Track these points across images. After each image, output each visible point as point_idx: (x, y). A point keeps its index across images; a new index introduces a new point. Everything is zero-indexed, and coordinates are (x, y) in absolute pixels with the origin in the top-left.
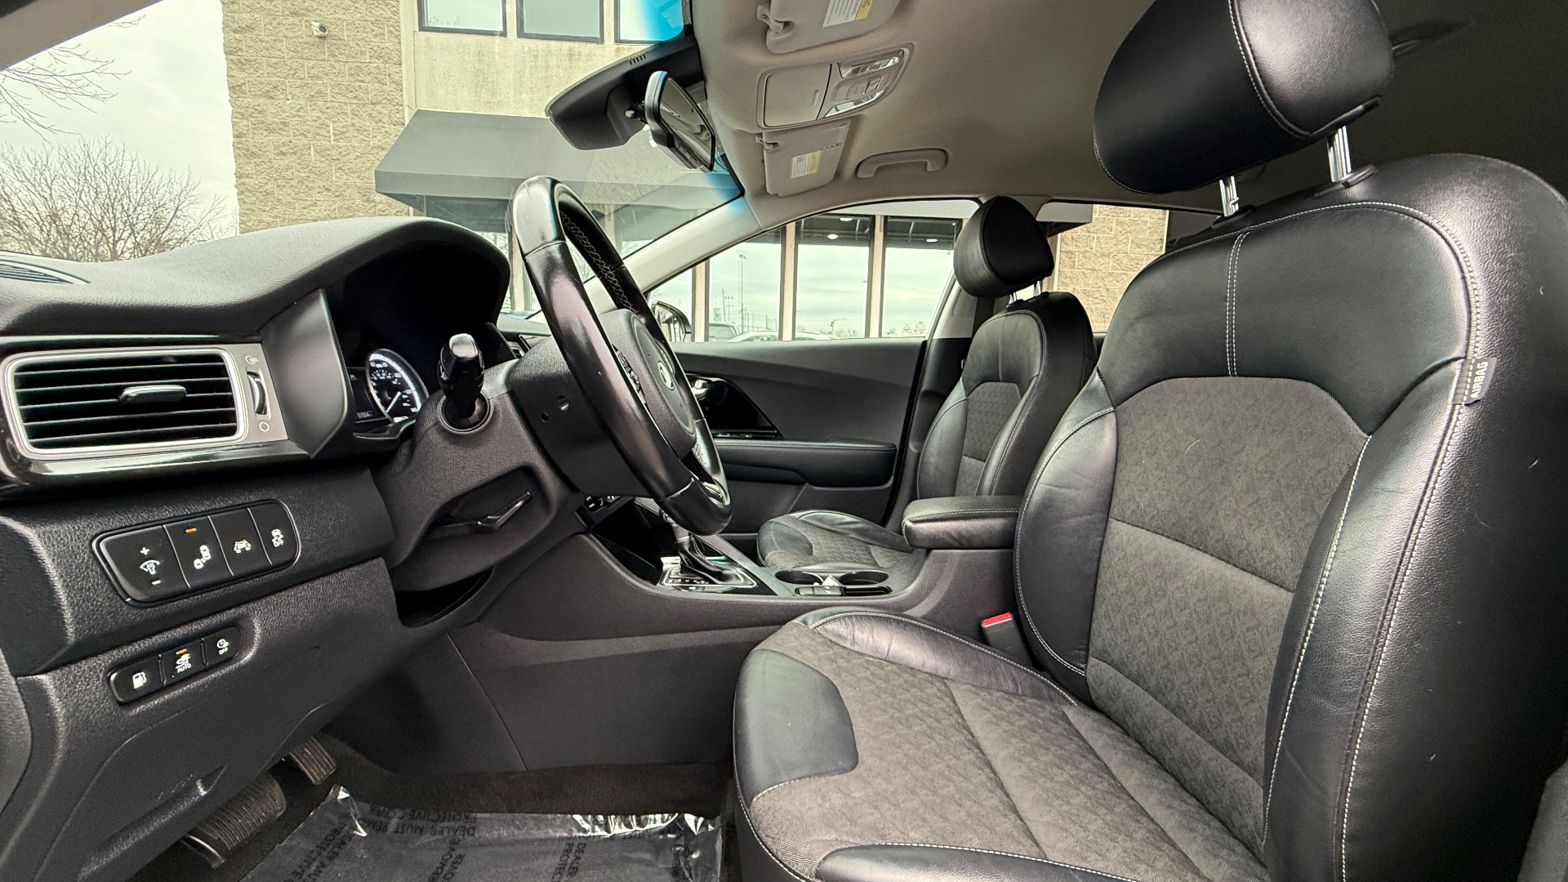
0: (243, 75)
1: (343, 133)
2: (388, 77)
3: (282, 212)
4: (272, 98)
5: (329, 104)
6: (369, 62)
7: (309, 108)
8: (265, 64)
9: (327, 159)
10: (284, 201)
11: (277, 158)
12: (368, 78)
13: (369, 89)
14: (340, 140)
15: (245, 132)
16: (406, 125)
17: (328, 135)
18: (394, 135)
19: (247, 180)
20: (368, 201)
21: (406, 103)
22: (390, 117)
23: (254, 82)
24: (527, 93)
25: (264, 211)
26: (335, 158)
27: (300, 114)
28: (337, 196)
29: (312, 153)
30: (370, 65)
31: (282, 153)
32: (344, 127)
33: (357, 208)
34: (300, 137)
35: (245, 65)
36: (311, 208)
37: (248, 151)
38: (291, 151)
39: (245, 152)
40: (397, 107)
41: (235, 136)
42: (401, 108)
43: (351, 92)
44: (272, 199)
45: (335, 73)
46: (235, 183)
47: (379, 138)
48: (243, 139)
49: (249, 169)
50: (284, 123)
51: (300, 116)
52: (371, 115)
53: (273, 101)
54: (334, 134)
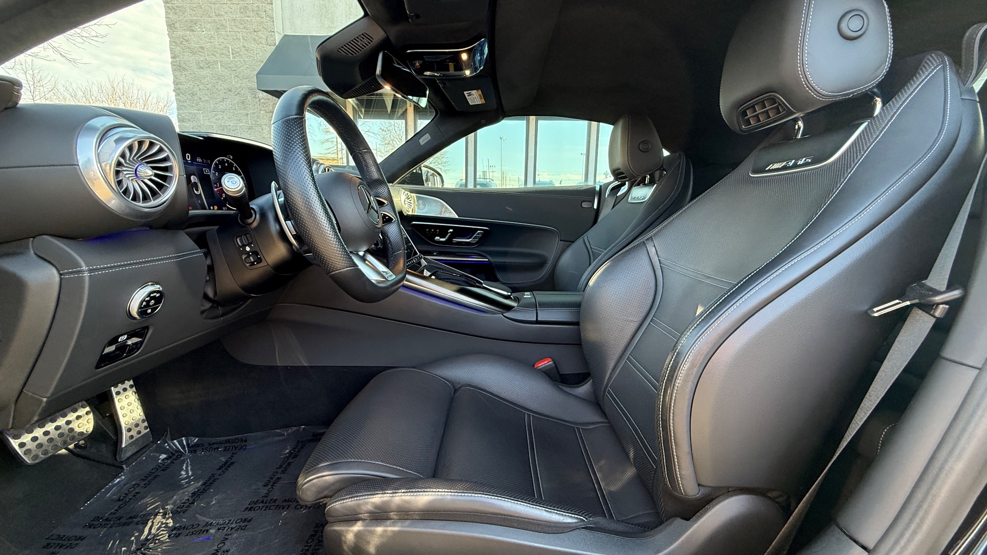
0: (176, 17)
1: (238, 52)
2: (264, 13)
3: (203, 107)
4: (193, 31)
5: (228, 33)
6: (252, 3)
7: (216, 37)
8: (188, 9)
9: (229, 70)
10: (203, 99)
11: (198, 70)
12: (251, 14)
13: (253, 21)
14: (236, 57)
15: (178, 54)
16: (277, 44)
17: (228, 54)
18: (269, 52)
19: (181, 86)
20: (255, 97)
21: (276, 30)
22: (267, 40)
23: (182, 21)
25: (192, 107)
26: (233, 69)
27: (211, 41)
28: (236, 95)
29: (219, 66)
30: (253, 5)
31: (202, 68)
32: (238, 48)
33: (248, 102)
34: (212, 57)
35: (177, 10)
36: (220, 103)
37: (181, 67)
38: (207, 66)
39: (179, 68)
40: (271, 33)
41: (172, 58)
42: (273, 33)
43: (242, 24)
44: (197, 98)
46: (173, 88)
47: (260, 54)
48: (178, 59)
49: (183, 79)
50: (202, 48)
51: (211, 42)
52: (255, 40)
53: (194, 33)
54: (232, 53)
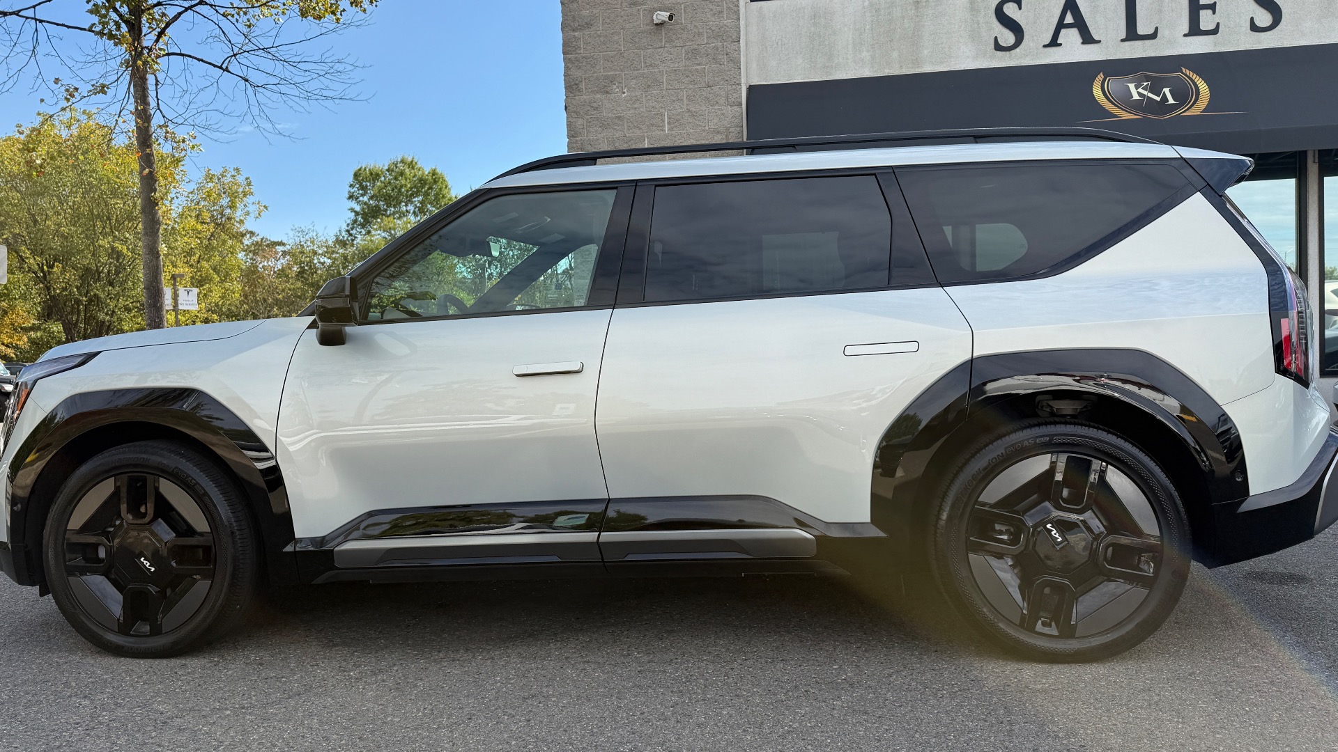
0: (580, 73)
1: (678, 120)
2: (725, 56)
4: (607, 93)
5: (664, 92)
6: (707, 43)
7: (644, 99)
8: (601, 60)
12: (705, 60)
13: (706, 71)
16: (744, 103)
17: (661, 124)
21: (743, 81)
22: (727, 98)
23: (591, 79)
24: (868, 51)
27: (636, 106)
30: (707, 46)
32: (679, 114)
34: (635, 130)
35: (582, 63)
40: (734, 87)
41: (569, 137)
42: (738, 85)
43: (687, 76)
45: (671, 59)
50: (619, 117)
51: (635, 108)
52: (707, 99)
53: (609, 95)
54: (669, 123)
